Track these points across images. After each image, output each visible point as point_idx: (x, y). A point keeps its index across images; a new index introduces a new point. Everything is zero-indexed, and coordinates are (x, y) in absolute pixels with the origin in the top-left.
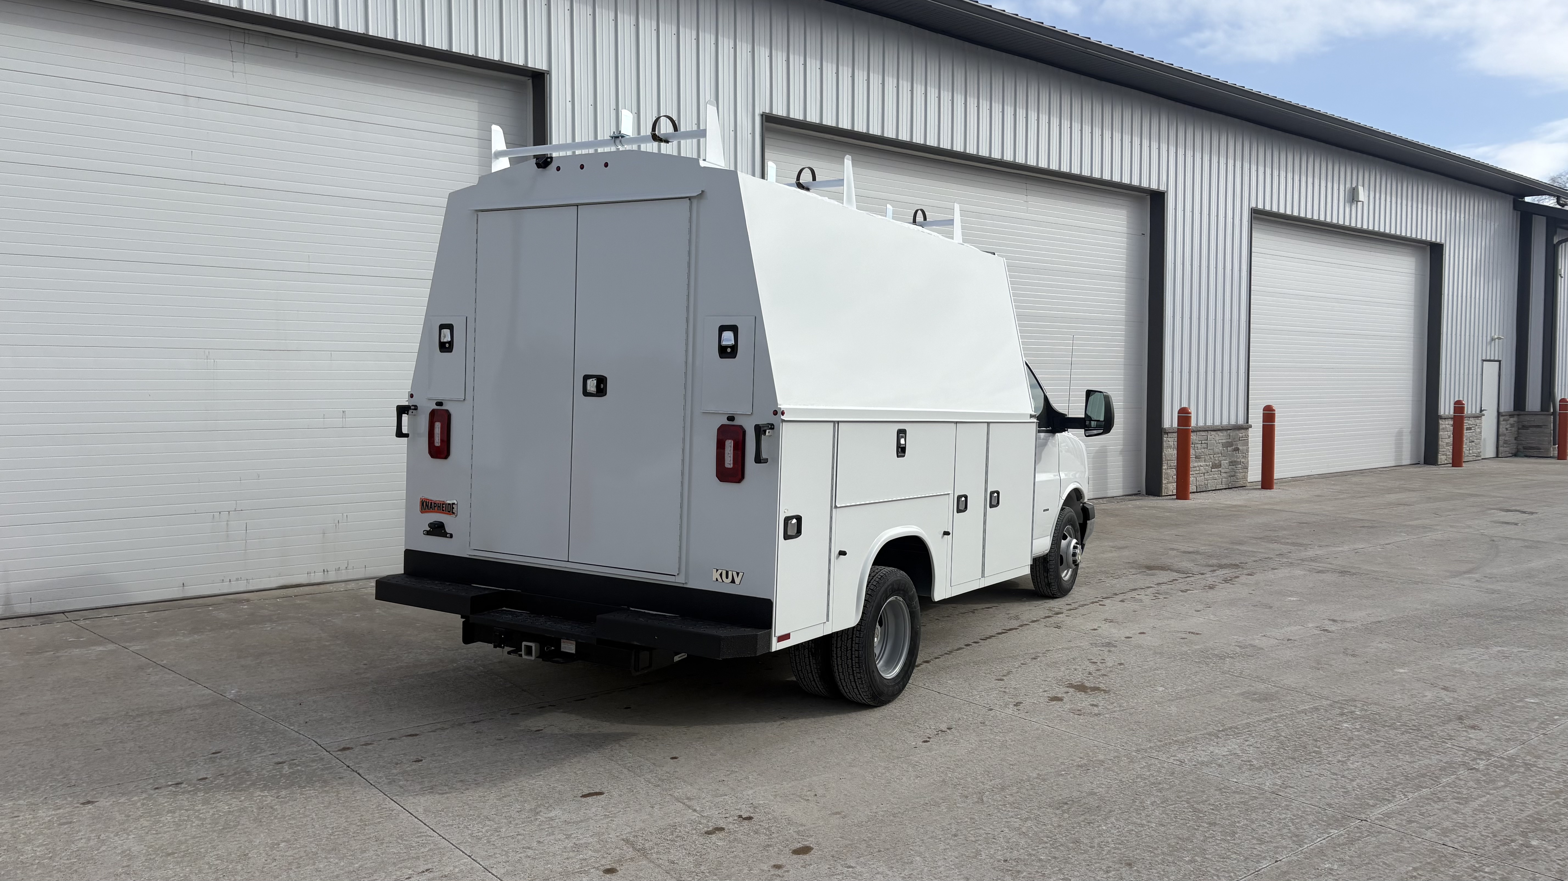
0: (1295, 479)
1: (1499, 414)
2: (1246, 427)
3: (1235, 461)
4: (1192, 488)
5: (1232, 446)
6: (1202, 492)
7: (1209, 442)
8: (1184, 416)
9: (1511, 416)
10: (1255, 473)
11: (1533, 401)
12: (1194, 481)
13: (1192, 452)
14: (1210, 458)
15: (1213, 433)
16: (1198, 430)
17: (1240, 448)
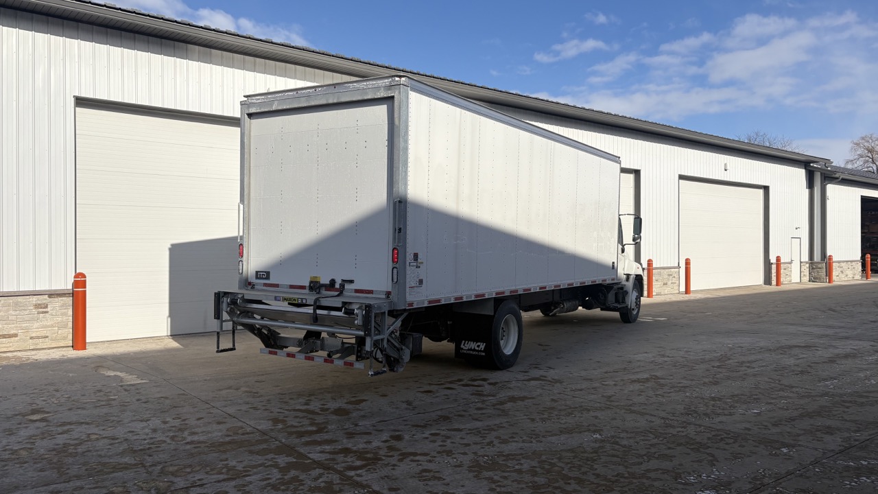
0: (701, 291)
1: (801, 262)
2: (679, 267)
3: (674, 282)
4: (654, 294)
5: (672, 275)
6: (659, 295)
7: (661, 274)
8: (650, 263)
9: (807, 263)
10: (683, 289)
11: (817, 257)
12: (655, 290)
13: (654, 278)
14: (662, 281)
15: (663, 270)
16: (656, 268)
17: (676, 276)
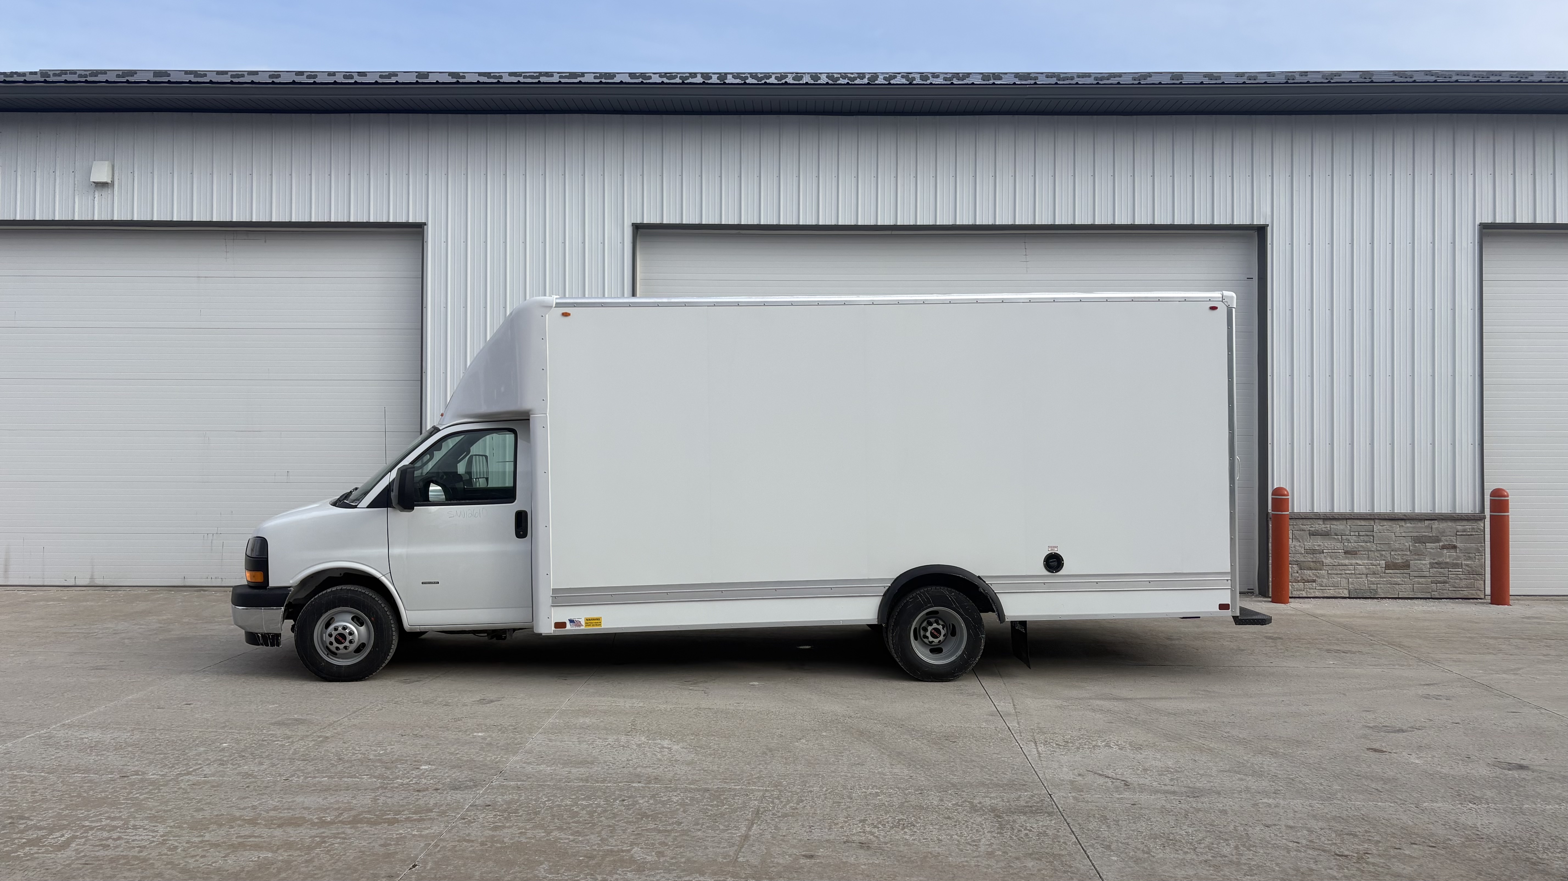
3: (1447, 563)
5: (1438, 541)
6: (1360, 598)
7: (1375, 534)
14: (1382, 555)
15: (1390, 523)
17: (1458, 545)
